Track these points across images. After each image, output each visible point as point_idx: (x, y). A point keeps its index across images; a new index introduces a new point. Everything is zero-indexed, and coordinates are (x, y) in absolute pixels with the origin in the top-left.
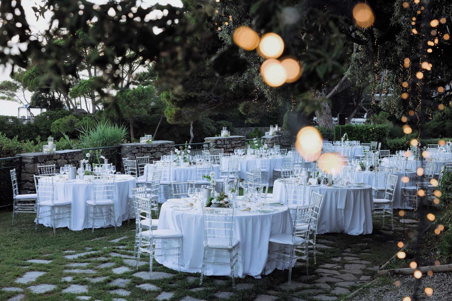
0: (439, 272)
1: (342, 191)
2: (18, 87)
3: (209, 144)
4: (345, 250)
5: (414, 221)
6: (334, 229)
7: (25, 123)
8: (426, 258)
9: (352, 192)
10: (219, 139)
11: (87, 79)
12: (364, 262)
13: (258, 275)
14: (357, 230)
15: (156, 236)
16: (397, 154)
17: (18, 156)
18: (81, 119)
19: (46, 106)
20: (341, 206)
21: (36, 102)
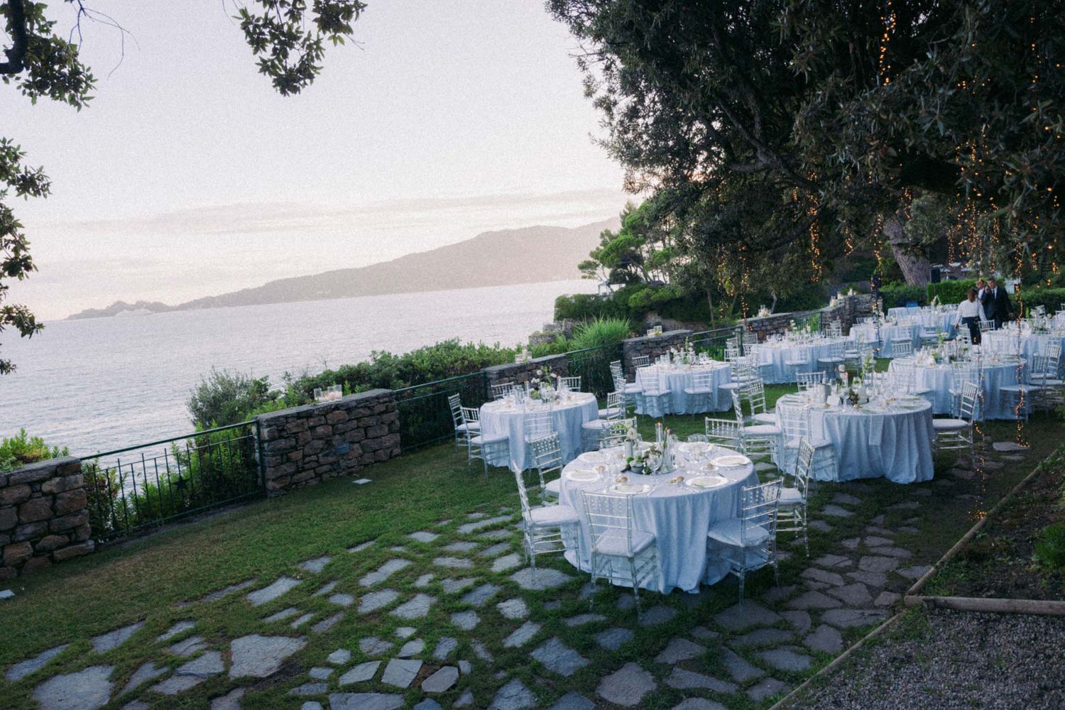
0: (1030, 614)
1: (876, 418)
2: (598, 265)
3: (741, 327)
4: (874, 521)
5: (1019, 446)
6: (866, 472)
7: (605, 299)
8: (1011, 563)
9: (893, 420)
10: (755, 321)
11: (661, 249)
12: (899, 552)
13: (695, 589)
14: (906, 475)
15: (539, 523)
16: (1005, 327)
17: (482, 371)
18: (657, 291)
19: (623, 281)
20: (876, 440)
21: (615, 278)
